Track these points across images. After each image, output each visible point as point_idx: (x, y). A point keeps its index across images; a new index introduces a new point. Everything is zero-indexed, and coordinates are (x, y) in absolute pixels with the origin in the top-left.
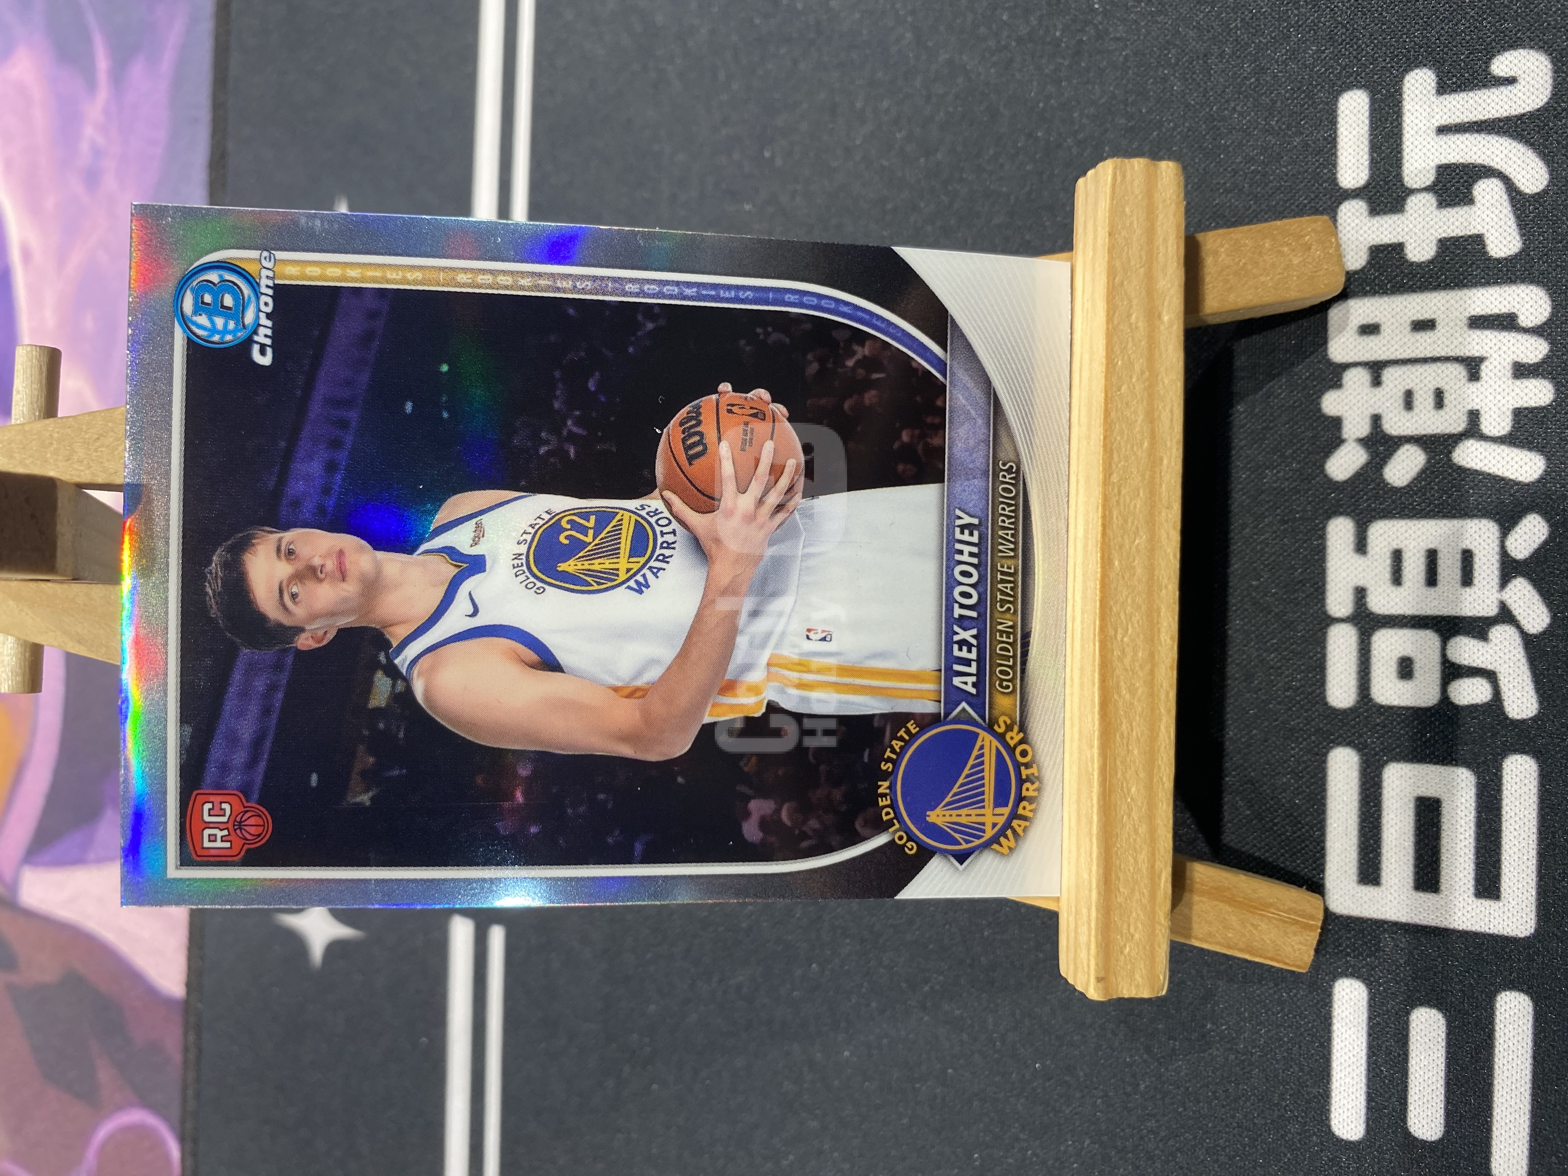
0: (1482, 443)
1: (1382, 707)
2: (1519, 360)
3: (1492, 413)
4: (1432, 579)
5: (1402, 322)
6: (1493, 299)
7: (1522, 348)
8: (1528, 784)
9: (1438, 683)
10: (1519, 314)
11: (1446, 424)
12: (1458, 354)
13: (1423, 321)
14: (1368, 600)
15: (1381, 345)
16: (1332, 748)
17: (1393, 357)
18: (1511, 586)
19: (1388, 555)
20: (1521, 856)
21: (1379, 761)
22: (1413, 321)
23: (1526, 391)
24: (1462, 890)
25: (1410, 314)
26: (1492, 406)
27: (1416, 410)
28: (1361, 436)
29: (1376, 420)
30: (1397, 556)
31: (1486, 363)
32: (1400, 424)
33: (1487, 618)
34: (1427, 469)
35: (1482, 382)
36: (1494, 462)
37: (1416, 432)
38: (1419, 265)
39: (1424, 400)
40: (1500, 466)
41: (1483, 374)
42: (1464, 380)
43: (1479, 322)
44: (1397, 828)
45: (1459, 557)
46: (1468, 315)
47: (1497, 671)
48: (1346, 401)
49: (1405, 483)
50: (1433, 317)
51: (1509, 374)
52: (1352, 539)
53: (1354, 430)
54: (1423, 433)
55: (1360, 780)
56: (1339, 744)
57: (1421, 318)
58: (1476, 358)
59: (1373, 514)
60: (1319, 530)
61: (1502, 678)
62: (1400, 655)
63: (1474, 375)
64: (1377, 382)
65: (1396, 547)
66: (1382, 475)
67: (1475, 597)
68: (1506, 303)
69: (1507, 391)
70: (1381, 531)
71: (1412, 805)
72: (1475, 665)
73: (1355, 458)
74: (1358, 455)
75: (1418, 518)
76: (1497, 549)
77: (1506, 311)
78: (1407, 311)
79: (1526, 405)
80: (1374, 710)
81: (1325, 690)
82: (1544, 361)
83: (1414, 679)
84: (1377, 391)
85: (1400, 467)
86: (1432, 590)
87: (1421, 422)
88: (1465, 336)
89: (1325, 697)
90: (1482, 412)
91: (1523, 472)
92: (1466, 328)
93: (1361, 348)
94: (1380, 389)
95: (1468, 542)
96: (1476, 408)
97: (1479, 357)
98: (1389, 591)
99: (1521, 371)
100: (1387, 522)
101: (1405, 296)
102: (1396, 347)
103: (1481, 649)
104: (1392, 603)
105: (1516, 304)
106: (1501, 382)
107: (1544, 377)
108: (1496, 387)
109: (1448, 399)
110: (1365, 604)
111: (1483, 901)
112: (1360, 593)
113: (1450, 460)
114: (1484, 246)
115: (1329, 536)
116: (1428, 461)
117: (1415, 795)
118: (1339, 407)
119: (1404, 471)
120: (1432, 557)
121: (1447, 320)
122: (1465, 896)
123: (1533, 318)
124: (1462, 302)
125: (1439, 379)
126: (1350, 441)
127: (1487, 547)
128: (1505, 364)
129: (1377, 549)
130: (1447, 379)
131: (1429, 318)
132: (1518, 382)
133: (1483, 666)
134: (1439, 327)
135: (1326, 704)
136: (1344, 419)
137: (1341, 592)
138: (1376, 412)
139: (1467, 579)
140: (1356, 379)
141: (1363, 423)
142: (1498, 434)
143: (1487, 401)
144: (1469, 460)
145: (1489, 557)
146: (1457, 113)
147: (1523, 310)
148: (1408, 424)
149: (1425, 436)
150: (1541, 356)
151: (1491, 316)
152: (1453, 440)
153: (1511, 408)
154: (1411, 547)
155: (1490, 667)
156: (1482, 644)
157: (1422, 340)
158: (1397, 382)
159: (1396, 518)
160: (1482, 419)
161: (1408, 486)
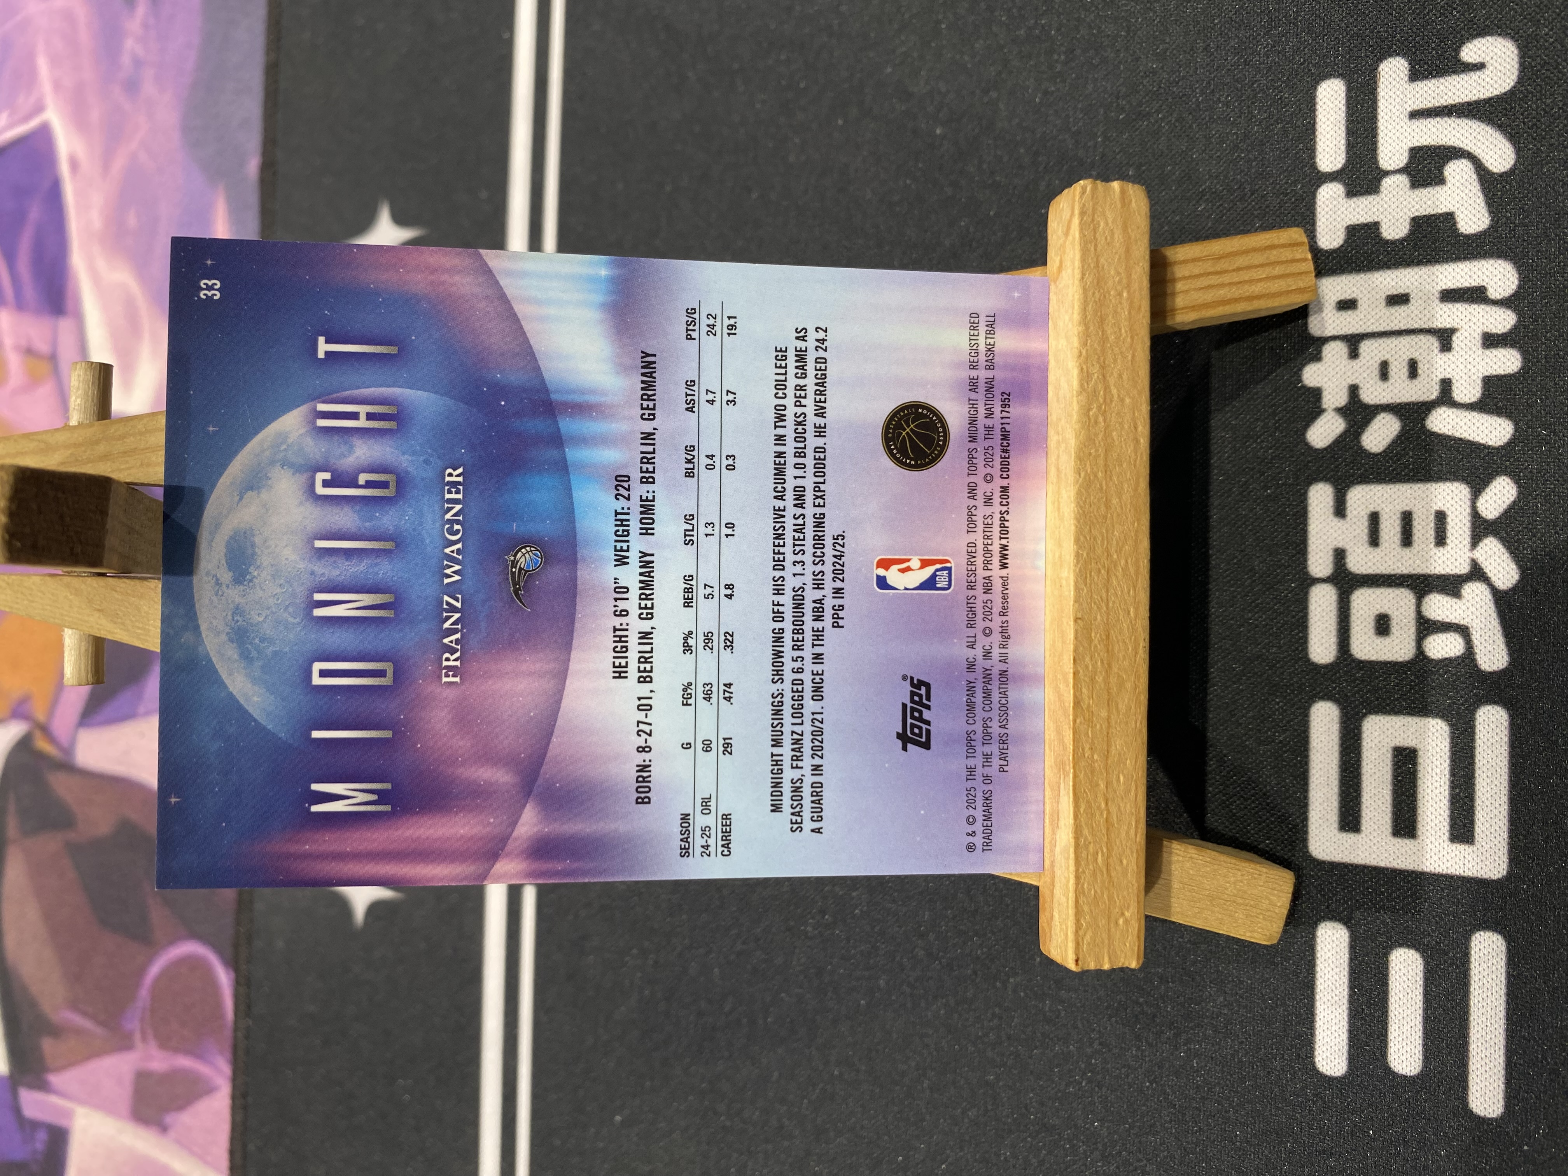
0: (1454, 410)
1: (1361, 662)
2: (1489, 330)
3: (1463, 382)
4: (1407, 539)
5: (1378, 297)
6: (1463, 274)
7: (1492, 320)
8: (1500, 733)
9: (1414, 638)
10: (1488, 287)
11: (1420, 393)
12: (1431, 326)
13: (1397, 296)
14: (1348, 560)
15: (1357, 319)
16: (1314, 702)
17: (1369, 330)
18: (1481, 544)
19: (1366, 518)
20: (1493, 802)
21: (1357, 713)
22: (1388, 296)
23: (1495, 360)
24: (1438, 834)
25: (1384, 289)
26: (1463, 375)
27: (1391, 380)
28: (1340, 406)
29: (1354, 390)
30: (1374, 519)
31: (1458, 334)
32: (1376, 393)
33: (1460, 576)
34: (1402, 436)
35: (1454, 352)
36: (1465, 428)
37: (1391, 401)
38: (1393, 242)
39: (1399, 371)
40: (1471, 431)
41: (1454, 345)
42: (1436, 351)
43: (1450, 296)
44: (1376, 777)
45: (1432, 517)
46: (1439, 289)
47: (1470, 626)
48: (1325, 372)
49: (1382, 449)
50: (1407, 291)
51: (1479, 344)
52: (1331, 503)
53: (1332, 400)
54: (1398, 401)
55: (1340, 732)
56: (1322, 698)
57: (1395, 293)
58: (1447, 329)
59: (1351, 479)
60: (1301, 495)
61: (1474, 633)
62: (1378, 612)
63: (1446, 346)
64: (1354, 354)
65: (1373, 510)
66: (1359, 442)
67: (1449, 556)
68: (1475, 277)
69: (1478, 360)
70: (1360, 496)
71: (1389, 755)
72: (1448, 620)
73: (1334, 427)
74: (1337, 424)
75: (1394, 482)
76: (1468, 510)
77: (1476, 284)
78: (1382, 286)
79: (1495, 373)
80: (1354, 665)
81: (1307, 648)
82: (1511, 332)
83: (1392, 636)
84: (1354, 363)
85: (1376, 435)
86: (1407, 551)
87: (1397, 392)
88: (1438, 309)
89: (1307, 654)
90: (1454, 381)
91: (1493, 437)
92: (1437, 302)
93: (1339, 322)
94: (1357, 361)
95: (1440, 504)
96: (1448, 376)
97: (1450, 329)
98: (1366, 552)
99: (1490, 341)
100: (1364, 486)
101: (1381, 273)
102: (1372, 321)
103: (1454, 605)
104: (1370, 564)
105: (1485, 277)
106: (1472, 352)
107: (1512, 346)
108: (1467, 357)
109: (1421, 368)
110: (1344, 565)
111: (1458, 845)
112: (1340, 555)
113: (1424, 426)
114: (1455, 224)
115: (1310, 501)
116: (1403, 428)
117: (1393, 745)
118: (1319, 379)
119: (1381, 438)
120: (1407, 518)
121: (1420, 294)
122: (1441, 841)
123: (1500, 290)
124: (1434, 277)
125: (1412, 350)
126: (1330, 410)
127: (1459, 509)
128: (1476, 335)
129: (1355, 513)
130: (1421, 350)
131: (1403, 292)
132: (1487, 352)
133: (1457, 622)
134: (1412, 301)
135: (1308, 660)
136: (1323, 389)
137: (1321, 554)
138: (1353, 383)
139: (1441, 540)
140: (1334, 352)
141: (1341, 394)
142: (1468, 401)
143: (1458, 370)
144: (1441, 426)
145: (1461, 517)
146: (1429, 99)
147: (1492, 283)
148: (1384, 394)
149: (1400, 404)
150: (1509, 327)
151: (1461, 289)
152: (1426, 408)
153: (1481, 376)
154: (1387, 510)
155: (1462, 623)
156: (1455, 600)
157: (1397, 314)
158: (1373, 354)
159: (1373, 482)
160: (1454, 388)
161: (1384, 451)
